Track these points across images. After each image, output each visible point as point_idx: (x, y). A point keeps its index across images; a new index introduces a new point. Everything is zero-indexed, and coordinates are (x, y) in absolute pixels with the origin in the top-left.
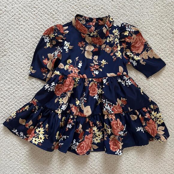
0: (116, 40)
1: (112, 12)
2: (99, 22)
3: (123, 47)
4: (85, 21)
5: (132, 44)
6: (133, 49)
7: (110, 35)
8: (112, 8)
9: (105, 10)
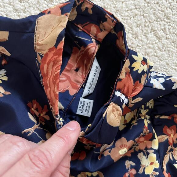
1: (168, 18)
8: (170, 6)
9: (149, 4)
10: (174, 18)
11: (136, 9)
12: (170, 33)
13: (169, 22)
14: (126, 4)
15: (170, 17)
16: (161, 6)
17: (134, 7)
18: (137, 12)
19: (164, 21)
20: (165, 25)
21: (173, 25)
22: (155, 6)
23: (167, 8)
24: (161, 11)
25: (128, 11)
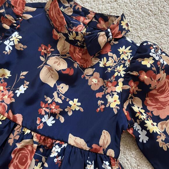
0: (121, 68)
2: (99, 23)
3: (129, 89)
4: (72, 10)
5: (151, 90)
6: (149, 102)
7: (110, 54)
8: (134, 7)
9: (120, 6)
10: (137, 15)
11: (112, 9)
12: (134, 24)
13: (133, 17)
14: (105, 6)
15: (134, 14)
16: (128, 7)
17: (110, 8)
18: (112, 11)
19: (130, 16)
20: (130, 19)
21: (136, 19)
22: (124, 7)
23: (132, 9)
24: (128, 10)
25: (106, 10)
